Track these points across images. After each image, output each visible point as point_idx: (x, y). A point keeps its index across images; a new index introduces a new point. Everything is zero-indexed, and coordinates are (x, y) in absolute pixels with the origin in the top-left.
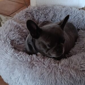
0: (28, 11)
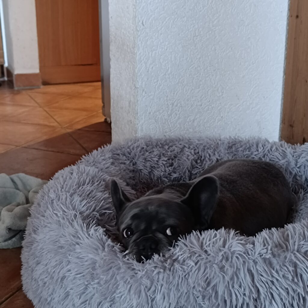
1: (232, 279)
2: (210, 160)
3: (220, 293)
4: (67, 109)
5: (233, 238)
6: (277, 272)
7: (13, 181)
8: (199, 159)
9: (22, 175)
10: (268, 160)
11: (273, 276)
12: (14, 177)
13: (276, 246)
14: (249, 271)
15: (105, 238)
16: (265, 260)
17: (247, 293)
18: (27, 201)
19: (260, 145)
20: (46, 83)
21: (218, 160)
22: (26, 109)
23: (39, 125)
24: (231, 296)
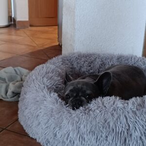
0: (64, 57)
1: (117, 119)
2: (108, 64)
3: (111, 126)
4: (41, 38)
5: (118, 101)
6: (138, 117)
7: (15, 70)
8: (103, 64)
9: (19, 68)
10: (136, 66)
11: (136, 119)
12: (16, 68)
13: (139, 105)
14: (125, 116)
15: (58, 98)
16: (133, 111)
17: (124, 126)
18: (22, 80)
19: (133, 58)
20: (31, 26)
21: (112, 65)
22: (22, 38)
23: (28, 45)
24: (116, 127)
